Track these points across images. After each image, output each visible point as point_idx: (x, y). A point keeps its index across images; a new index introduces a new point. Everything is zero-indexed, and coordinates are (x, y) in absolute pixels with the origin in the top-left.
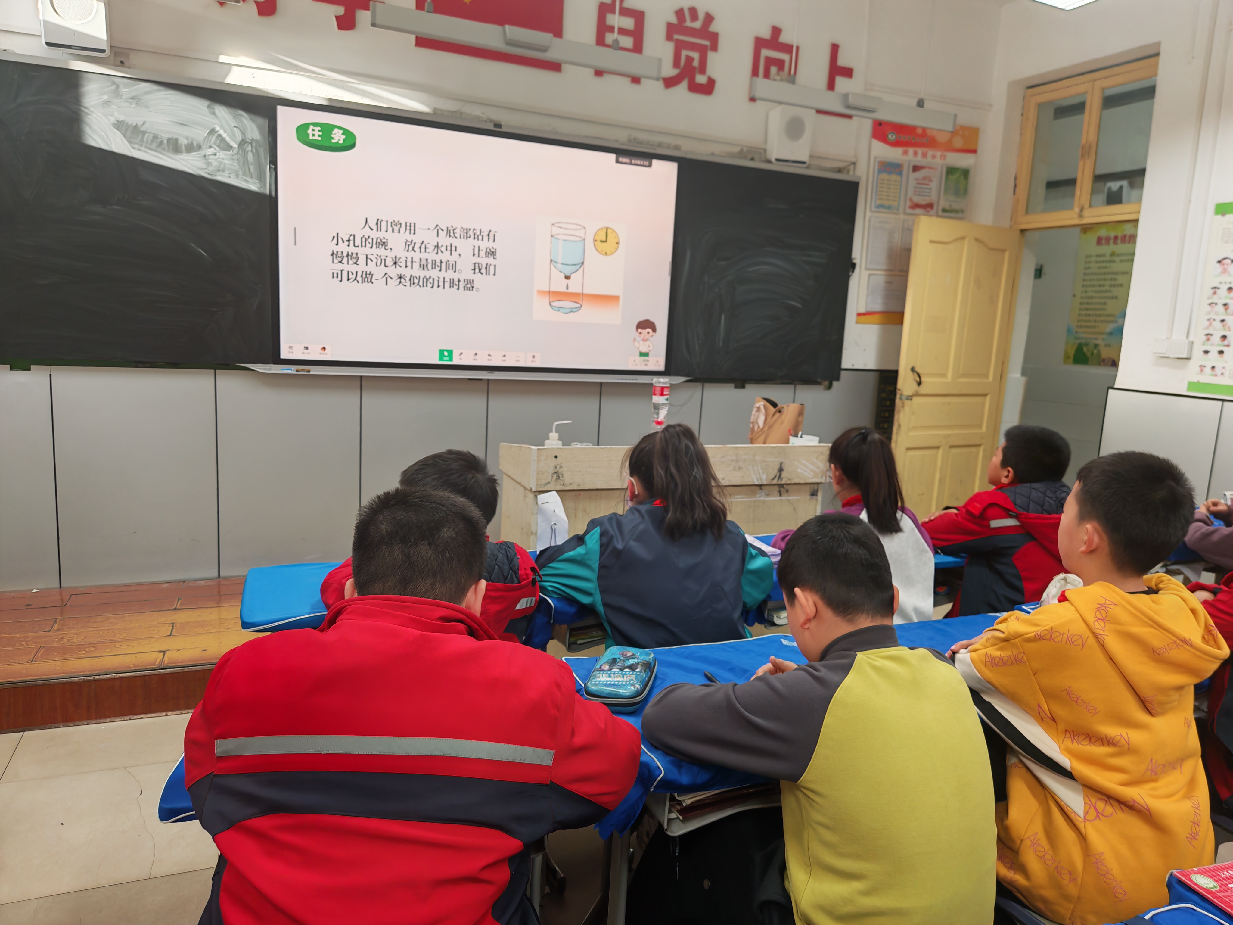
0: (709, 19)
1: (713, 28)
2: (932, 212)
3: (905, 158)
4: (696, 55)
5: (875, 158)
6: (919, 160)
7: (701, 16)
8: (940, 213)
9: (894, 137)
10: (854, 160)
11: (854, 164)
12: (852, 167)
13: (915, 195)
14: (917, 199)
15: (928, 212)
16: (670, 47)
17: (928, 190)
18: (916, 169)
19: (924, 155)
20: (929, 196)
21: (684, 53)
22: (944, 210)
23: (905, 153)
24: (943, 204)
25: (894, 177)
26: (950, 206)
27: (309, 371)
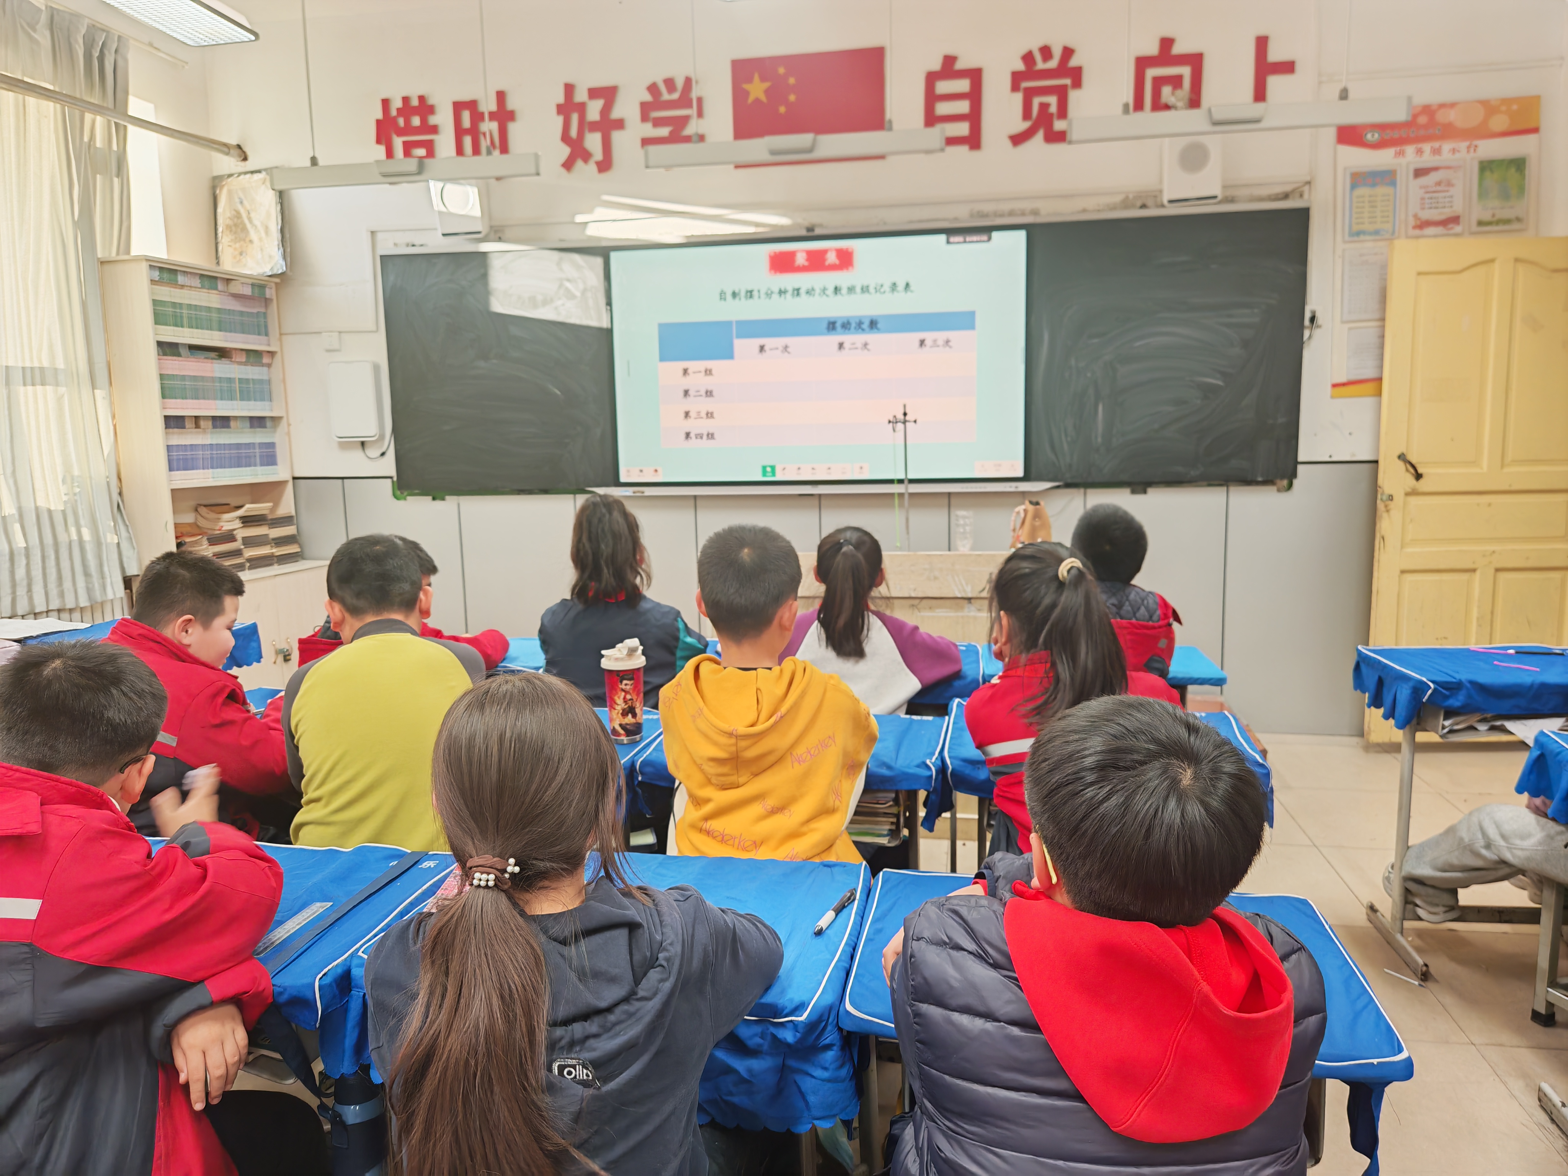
0: (1068, 52)
1: (1073, 62)
2: (1458, 229)
3: (1402, 161)
4: (1052, 100)
5: (1345, 169)
6: (1427, 159)
7: (1057, 53)
8: (1475, 228)
9: (1376, 136)
10: (1308, 179)
11: (1309, 183)
12: (1306, 188)
13: (1423, 209)
14: (1426, 215)
15: (1452, 228)
16: (1019, 97)
17: (1447, 200)
18: (1419, 173)
19: (1437, 152)
20: (1451, 207)
22: (1480, 223)
23: (1401, 154)
24: (1478, 212)
25: (1382, 190)
26: (1493, 215)
27: (643, 493)
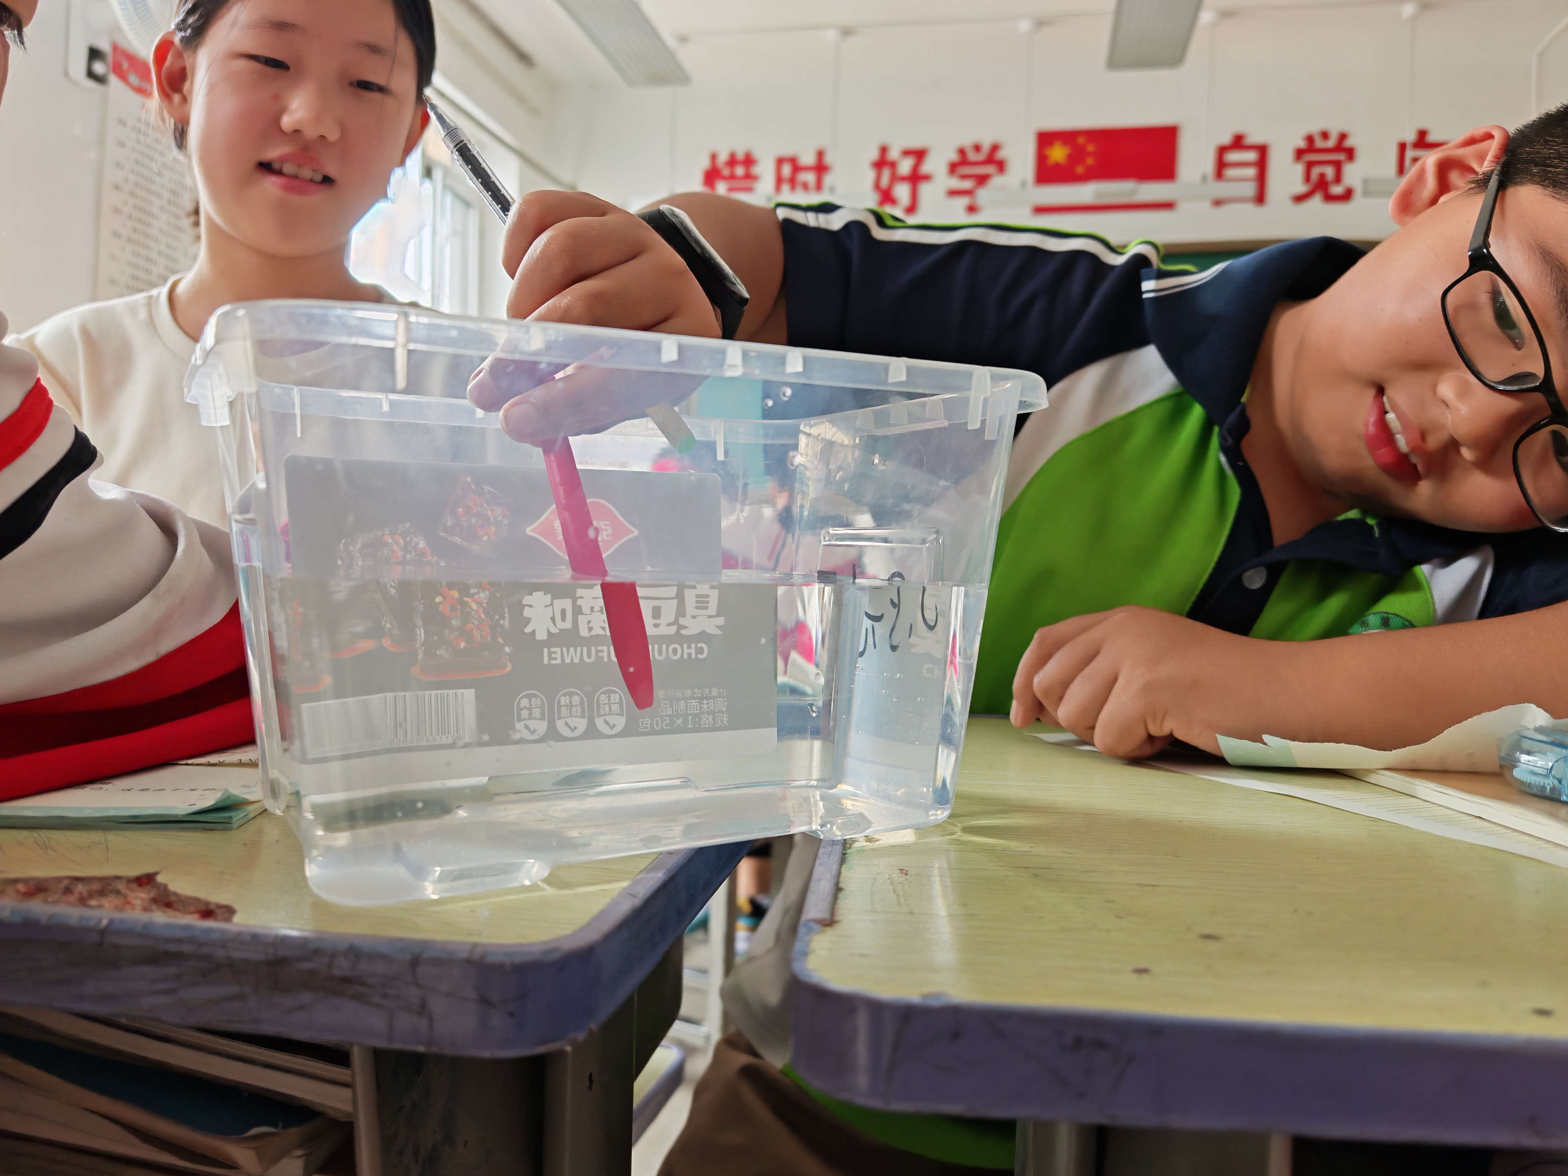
0: (1343, 137)
1: (1348, 143)
4: (1329, 171)
7: (1334, 136)
16: (1299, 169)
21: (1316, 171)
